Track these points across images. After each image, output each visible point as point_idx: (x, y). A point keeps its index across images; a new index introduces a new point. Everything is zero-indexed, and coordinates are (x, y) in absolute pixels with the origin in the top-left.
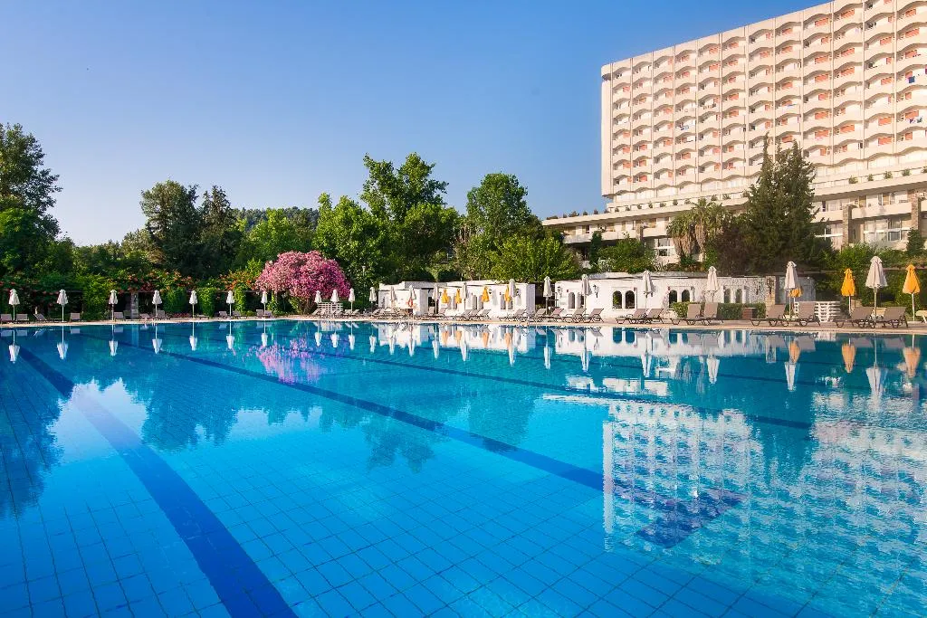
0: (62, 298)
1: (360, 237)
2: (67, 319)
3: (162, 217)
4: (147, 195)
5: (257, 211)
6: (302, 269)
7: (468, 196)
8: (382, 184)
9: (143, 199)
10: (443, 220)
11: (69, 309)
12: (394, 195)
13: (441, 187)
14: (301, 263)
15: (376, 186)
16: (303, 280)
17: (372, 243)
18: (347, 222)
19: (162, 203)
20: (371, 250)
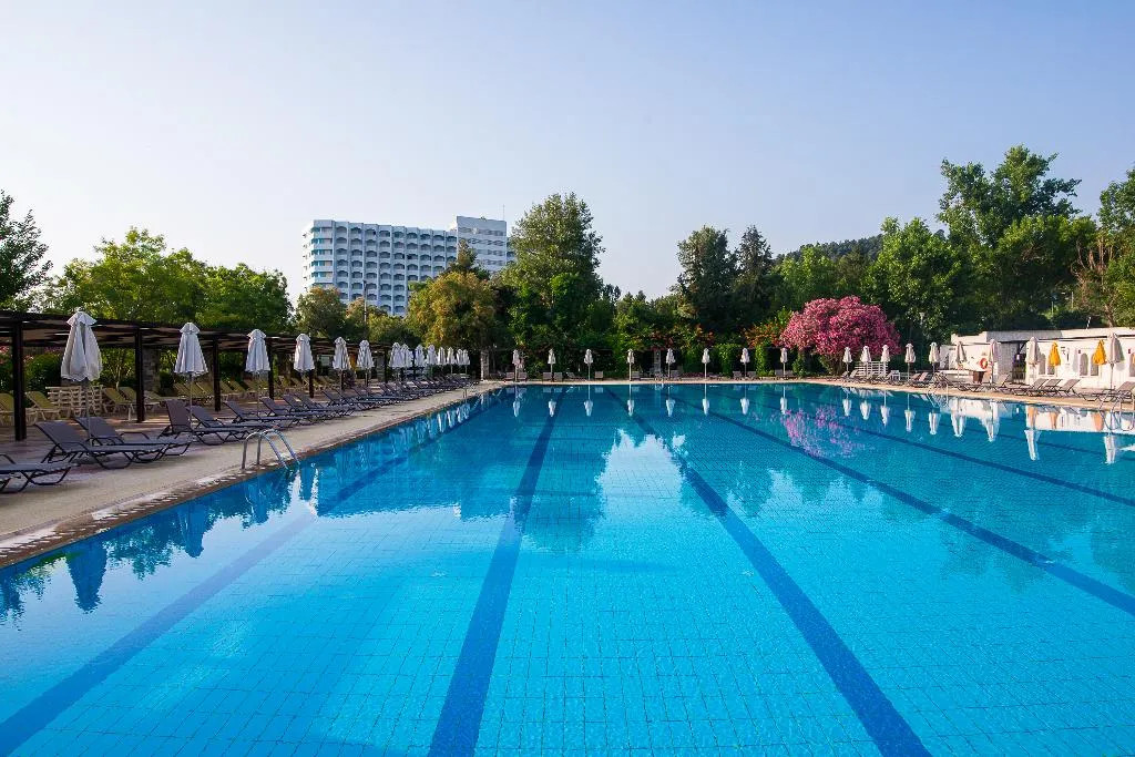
0: (588, 358)
1: (922, 274)
2: (593, 378)
3: (696, 267)
4: (684, 246)
5: (833, 244)
6: (833, 320)
7: (1102, 198)
8: (967, 197)
9: (679, 251)
10: (1065, 237)
11: (596, 367)
12: (984, 209)
13: (1066, 188)
14: (832, 312)
15: (958, 200)
16: (833, 335)
17: (939, 280)
18: (905, 255)
19: (696, 253)
20: (939, 289)
